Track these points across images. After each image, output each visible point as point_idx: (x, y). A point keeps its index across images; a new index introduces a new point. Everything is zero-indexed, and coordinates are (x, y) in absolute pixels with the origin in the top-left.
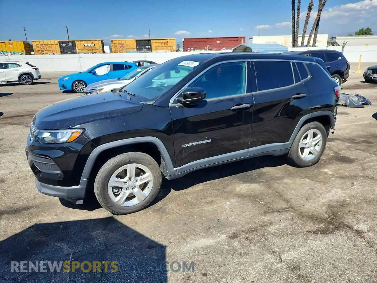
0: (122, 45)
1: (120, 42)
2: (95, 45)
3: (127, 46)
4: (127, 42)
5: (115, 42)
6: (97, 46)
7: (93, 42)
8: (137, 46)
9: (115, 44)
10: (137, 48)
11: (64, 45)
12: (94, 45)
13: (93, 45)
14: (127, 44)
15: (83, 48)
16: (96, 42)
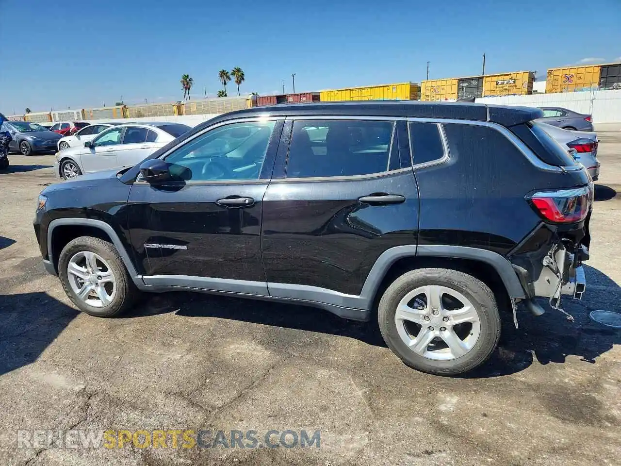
0: (568, 79)
1: (566, 72)
2: (517, 81)
3: (580, 78)
4: (580, 71)
5: (556, 73)
6: (518, 83)
7: (514, 76)
8: (601, 78)
9: (555, 77)
10: (600, 81)
11: (465, 85)
12: (514, 82)
13: (511, 82)
14: (579, 75)
15: (495, 87)
16: (519, 76)
